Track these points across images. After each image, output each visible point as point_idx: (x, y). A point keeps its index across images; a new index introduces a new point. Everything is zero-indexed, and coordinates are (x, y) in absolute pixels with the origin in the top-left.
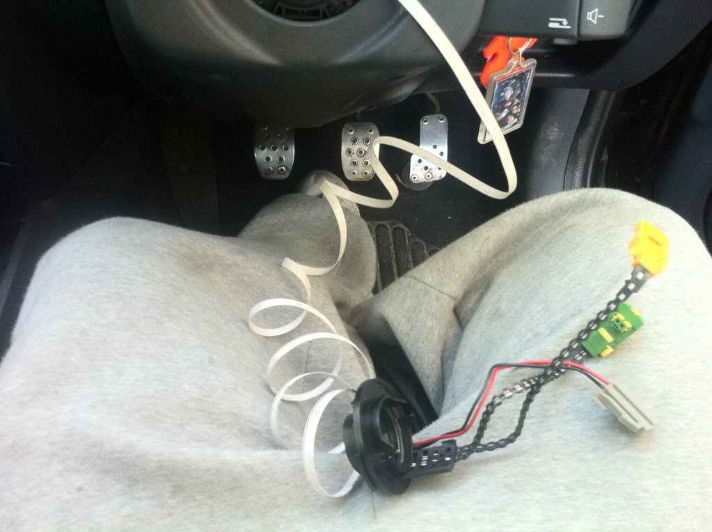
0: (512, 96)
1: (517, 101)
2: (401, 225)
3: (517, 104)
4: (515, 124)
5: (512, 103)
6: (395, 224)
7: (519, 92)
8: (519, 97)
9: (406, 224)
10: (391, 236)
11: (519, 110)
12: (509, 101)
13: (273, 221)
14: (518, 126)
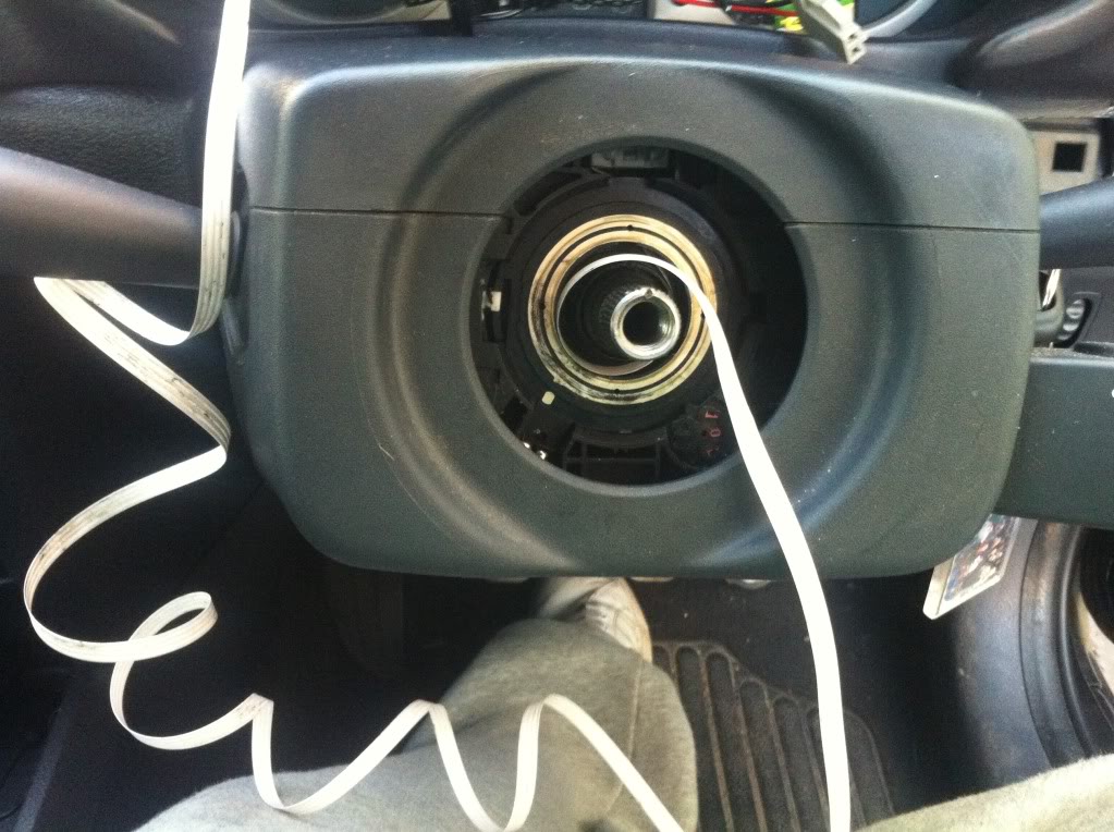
0: (991, 535)
1: (998, 541)
2: (721, 650)
3: (998, 547)
4: (991, 577)
5: (990, 546)
6: (709, 647)
7: (1002, 527)
8: (1002, 534)
9: (729, 648)
10: (703, 670)
11: (1001, 554)
12: (985, 543)
13: (503, 676)
14: (997, 579)
